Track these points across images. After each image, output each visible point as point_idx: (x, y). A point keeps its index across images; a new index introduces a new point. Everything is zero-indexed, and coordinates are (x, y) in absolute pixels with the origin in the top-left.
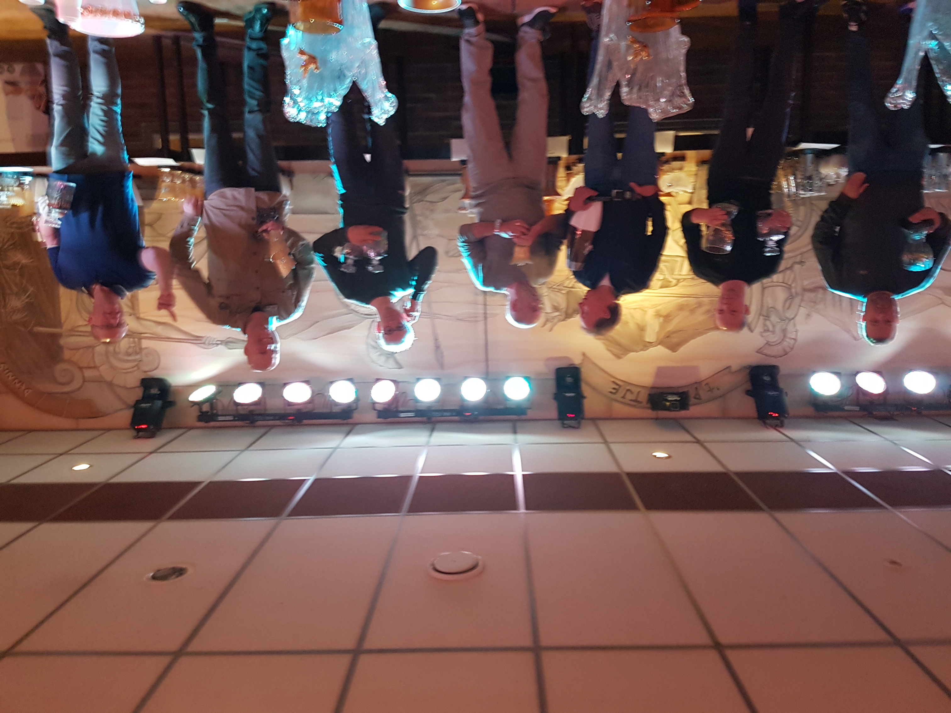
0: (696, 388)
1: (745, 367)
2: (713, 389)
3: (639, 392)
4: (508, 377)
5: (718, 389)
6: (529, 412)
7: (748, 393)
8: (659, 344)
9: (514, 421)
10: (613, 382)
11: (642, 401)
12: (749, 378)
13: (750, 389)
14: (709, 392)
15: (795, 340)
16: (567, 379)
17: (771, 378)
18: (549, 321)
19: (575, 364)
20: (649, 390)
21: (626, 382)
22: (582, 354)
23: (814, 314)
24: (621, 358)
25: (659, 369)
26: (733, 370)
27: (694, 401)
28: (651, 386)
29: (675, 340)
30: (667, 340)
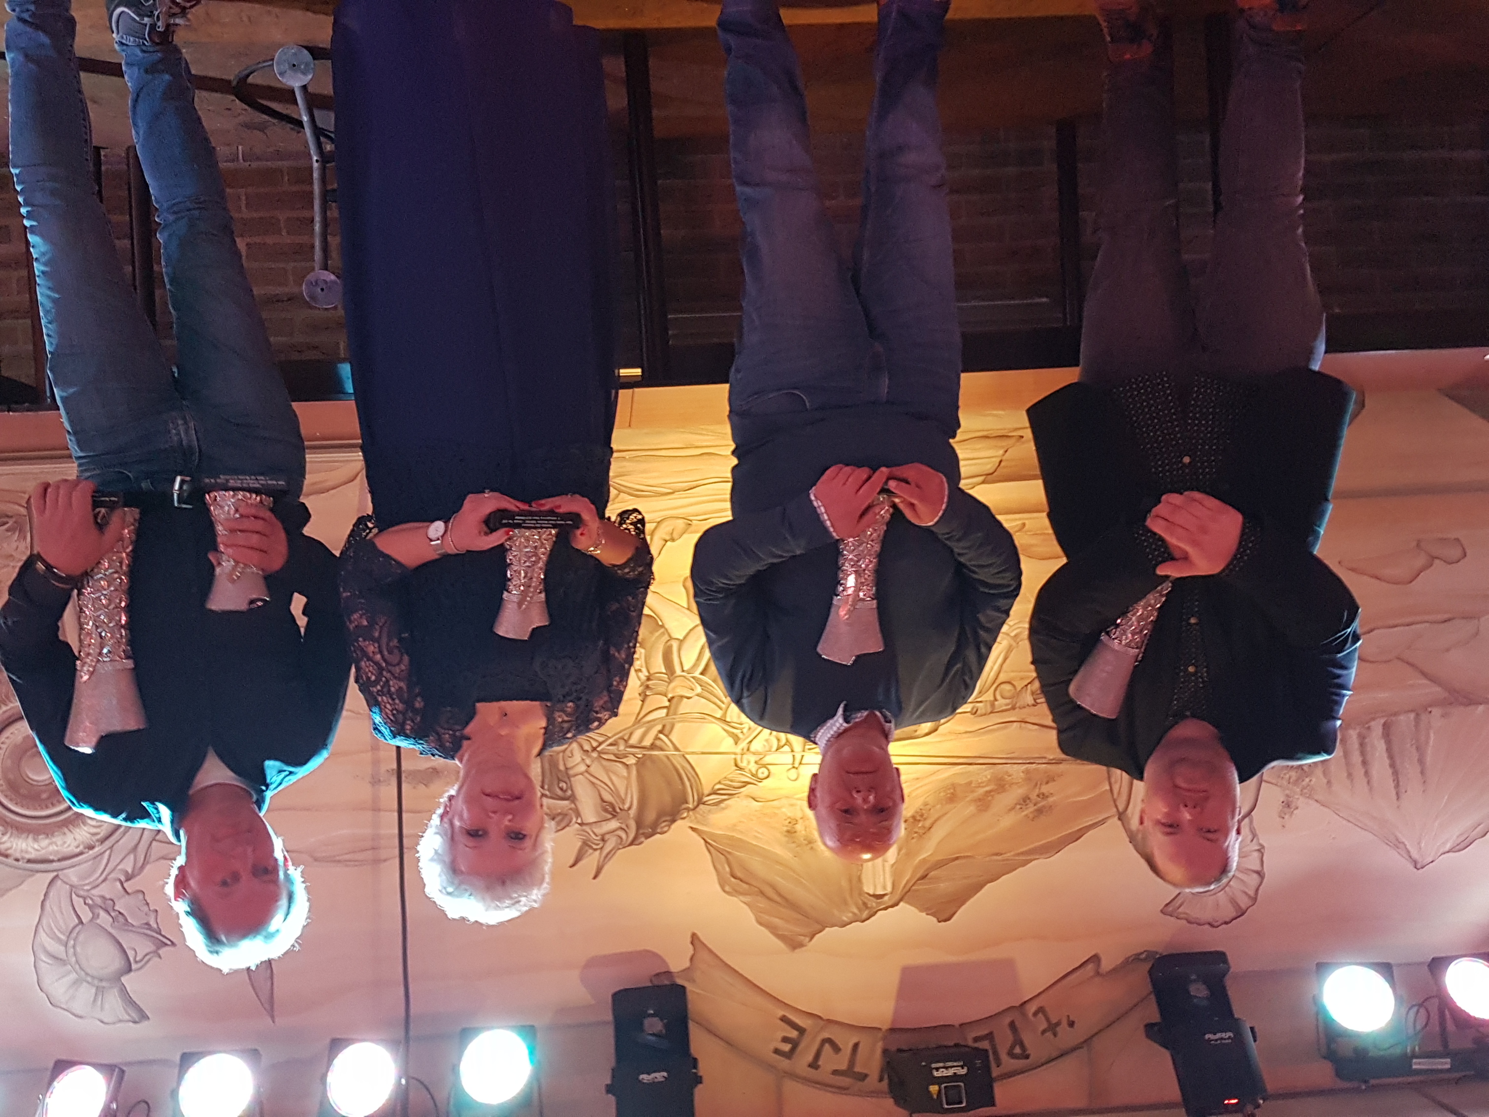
0: (1012, 1025)
1: (1137, 958)
2: (1058, 1024)
3: (856, 1046)
4: (468, 1032)
5: (1071, 1024)
7: (1150, 1030)
8: (901, 900)
10: (784, 1019)
11: (865, 1071)
12: (1150, 987)
13: (1156, 1017)
14: (1049, 1034)
15: (1260, 874)
16: (647, 1022)
17: (1209, 988)
18: (591, 847)
19: (668, 973)
20: (884, 1039)
21: (820, 1017)
22: (689, 940)
23: (1301, 802)
24: (801, 945)
25: (907, 972)
26: (1107, 965)
27: (1009, 1063)
28: (889, 1027)
29: (944, 887)
30: (922, 886)
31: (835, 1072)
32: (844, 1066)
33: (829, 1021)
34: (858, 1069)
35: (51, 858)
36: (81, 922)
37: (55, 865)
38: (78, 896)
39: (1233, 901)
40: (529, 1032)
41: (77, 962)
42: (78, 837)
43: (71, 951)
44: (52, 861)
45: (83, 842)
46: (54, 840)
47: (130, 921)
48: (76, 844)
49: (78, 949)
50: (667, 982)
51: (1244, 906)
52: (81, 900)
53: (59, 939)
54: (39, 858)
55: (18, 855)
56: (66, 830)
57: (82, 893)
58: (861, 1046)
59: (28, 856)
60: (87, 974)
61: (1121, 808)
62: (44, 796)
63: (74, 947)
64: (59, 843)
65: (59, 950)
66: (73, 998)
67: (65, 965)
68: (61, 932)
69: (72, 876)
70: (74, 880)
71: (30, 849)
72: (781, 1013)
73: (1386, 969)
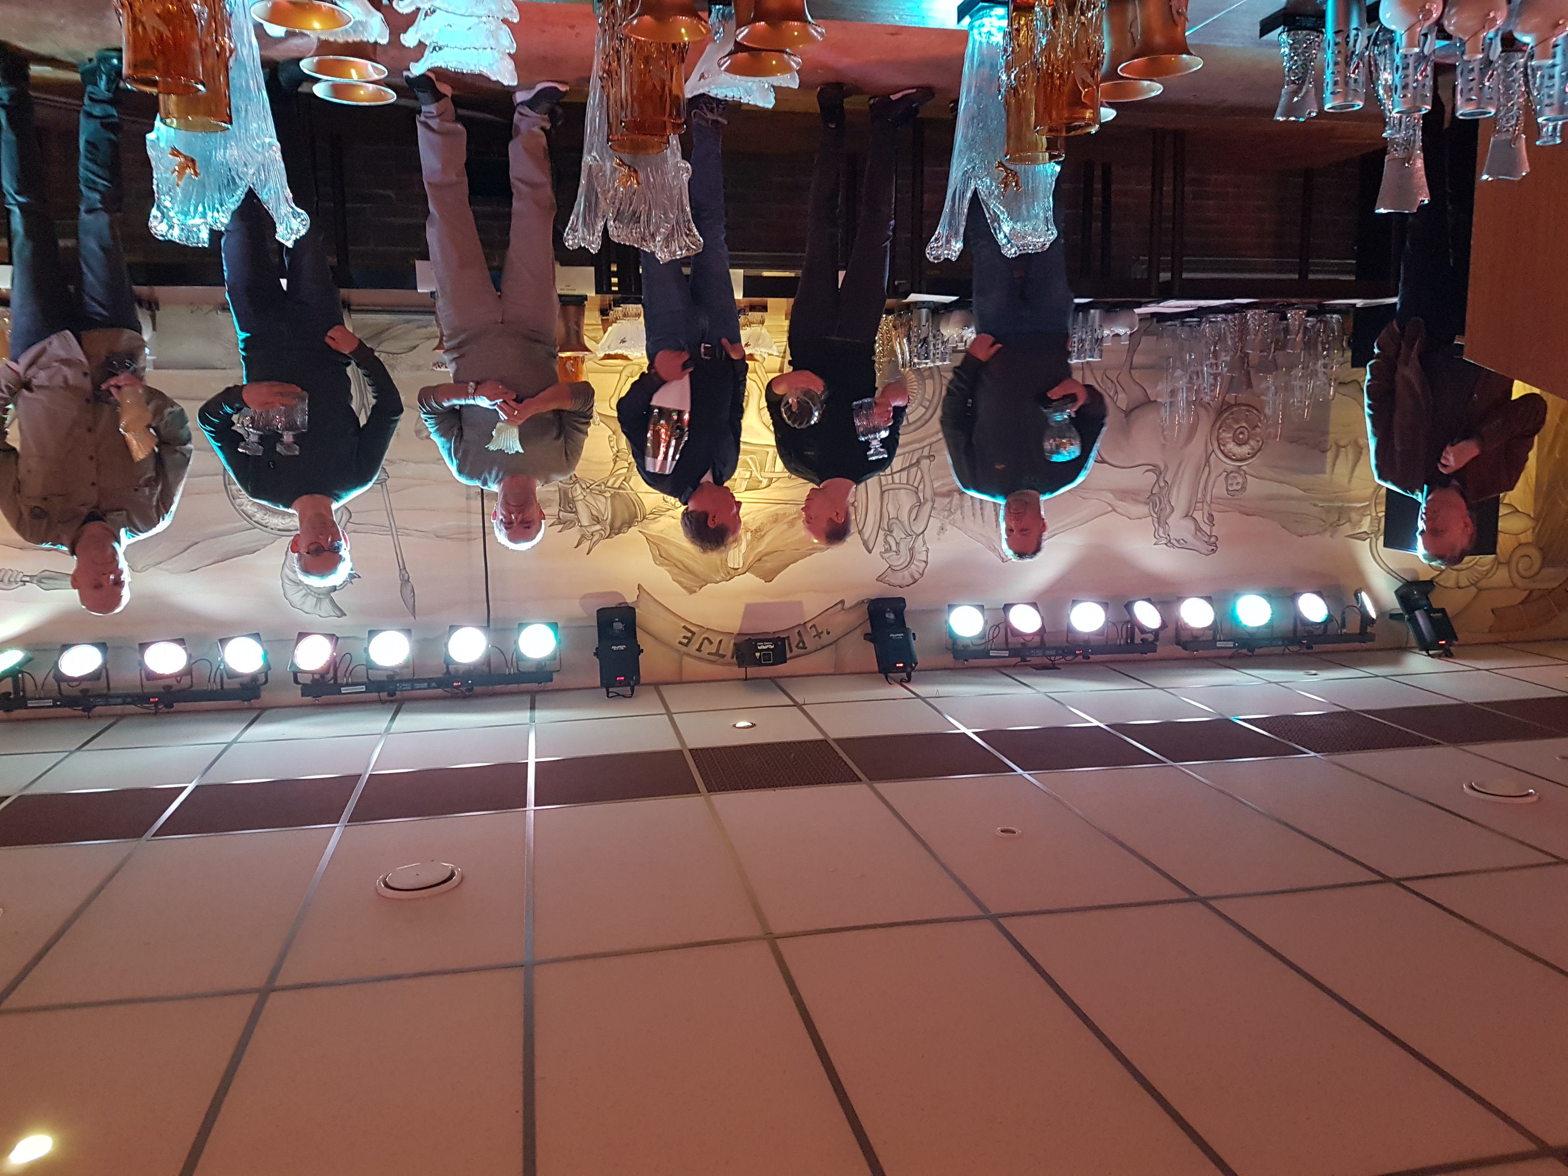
0: (799, 633)
1: (863, 601)
2: (822, 633)
4: (521, 626)
5: (828, 633)
6: (555, 676)
7: (866, 636)
8: (747, 570)
9: (533, 694)
10: (684, 627)
11: (725, 653)
12: (867, 617)
13: (870, 631)
14: (817, 638)
15: (926, 562)
16: (615, 624)
17: (895, 615)
18: (585, 538)
19: (626, 602)
20: (735, 638)
21: (703, 627)
22: (637, 587)
23: (949, 527)
24: (694, 592)
25: (748, 606)
26: (847, 605)
27: (796, 651)
28: (738, 632)
29: (769, 565)
30: (758, 564)
31: (709, 654)
32: (714, 651)
33: (708, 629)
34: (721, 653)
39: (912, 577)
40: (554, 626)
50: (625, 606)
51: (916, 577)
58: (723, 641)
61: (860, 528)
71: (279, 523)
72: (682, 624)
73: (981, 608)
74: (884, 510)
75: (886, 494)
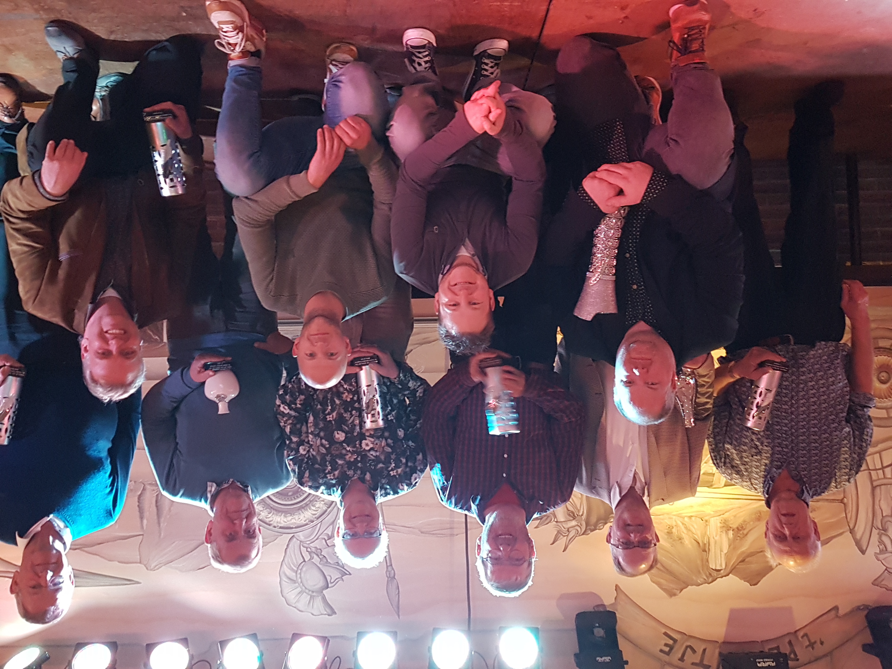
0: (790, 643)
1: (860, 609)
2: (815, 643)
3: (704, 650)
5: (822, 644)
8: (730, 573)
10: (666, 634)
11: (710, 664)
12: (867, 626)
13: (869, 641)
14: (810, 648)
16: (595, 631)
18: (561, 534)
19: (604, 605)
20: (720, 647)
21: (685, 634)
22: (615, 588)
24: (675, 595)
25: (732, 612)
26: (842, 612)
28: (722, 641)
29: (752, 565)
30: (742, 566)
31: (693, 664)
32: (698, 661)
33: (691, 637)
34: (705, 662)
35: (292, 526)
36: (304, 561)
37: (293, 530)
38: (304, 547)
40: (536, 631)
41: (301, 582)
42: (306, 516)
43: (299, 576)
44: (292, 528)
45: (308, 519)
46: (294, 517)
47: (329, 561)
48: (305, 519)
49: (302, 575)
50: (602, 610)
52: (305, 549)
53: (293, 569)
54: (285, 526)
55: (275, 524)
56: (300, 511)
57: (305, 545)
58: (707, 650)
59: (280, 525)
60: (306, 588)
61: (852, 526)
62: (290, 494)
63: (300, 574)
64: (297, 518)
65: (292, 575)
66: (298, 601)
67: (295, 583)
68: (294, 566)
69: (301, 536)
70: (302, 538)
71: (282, 522)
72: (664, 630)
74: (877, 507)
75: (878, 490)
